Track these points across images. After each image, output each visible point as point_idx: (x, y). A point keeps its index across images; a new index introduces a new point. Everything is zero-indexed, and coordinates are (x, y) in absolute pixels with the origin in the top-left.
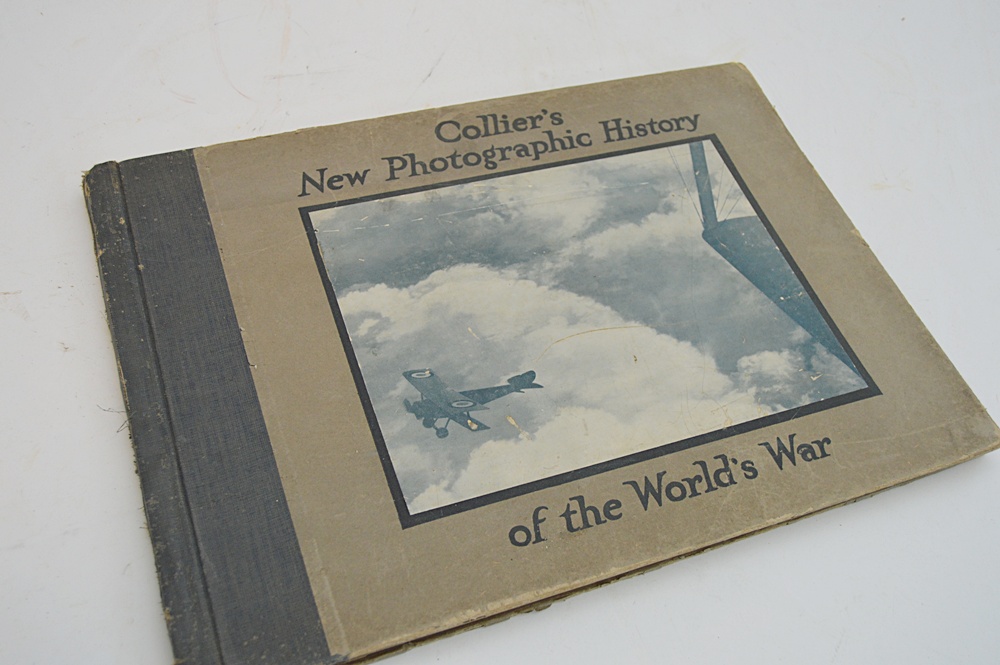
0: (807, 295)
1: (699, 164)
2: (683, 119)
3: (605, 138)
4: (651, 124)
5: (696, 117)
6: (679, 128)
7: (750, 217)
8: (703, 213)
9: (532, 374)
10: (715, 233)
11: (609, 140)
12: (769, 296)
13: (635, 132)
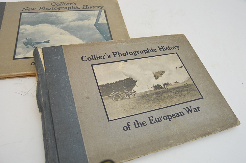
0: (110, 36)
1: (100, 14)
2: (100, 7)
3: (83, 8)
4: (93, 7)
5: (103, 7)
6: (98, 8)
7: (105, 23)
8: (96, 21)
9: (49, 41)
10: (97, 25)
11: (84, 8)
12: (102, 35)
13: (89, 8)
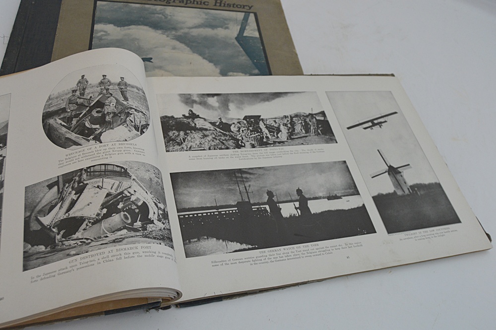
0: (265, 62)
1: (246, 19)
2: (246, 6)
3: (214, 4)
4: (234, 4)
5: (252, 6)
6: (244, 8)
7: (256, 38)
8: (240, 32)
9: (151, 59)
10: (240, 38)
11: (215, 5)
12: (251, 59)
13: (226, 5)
